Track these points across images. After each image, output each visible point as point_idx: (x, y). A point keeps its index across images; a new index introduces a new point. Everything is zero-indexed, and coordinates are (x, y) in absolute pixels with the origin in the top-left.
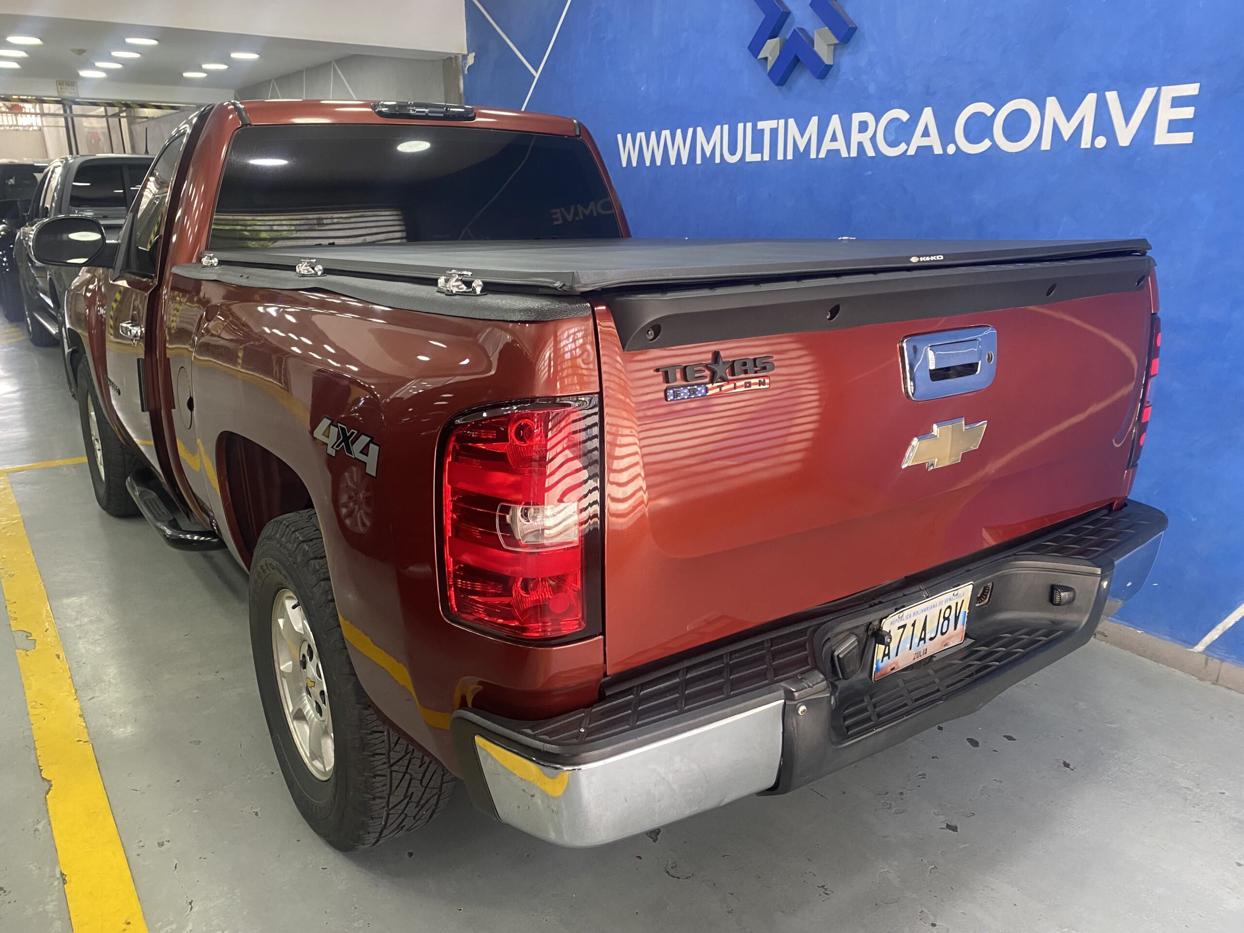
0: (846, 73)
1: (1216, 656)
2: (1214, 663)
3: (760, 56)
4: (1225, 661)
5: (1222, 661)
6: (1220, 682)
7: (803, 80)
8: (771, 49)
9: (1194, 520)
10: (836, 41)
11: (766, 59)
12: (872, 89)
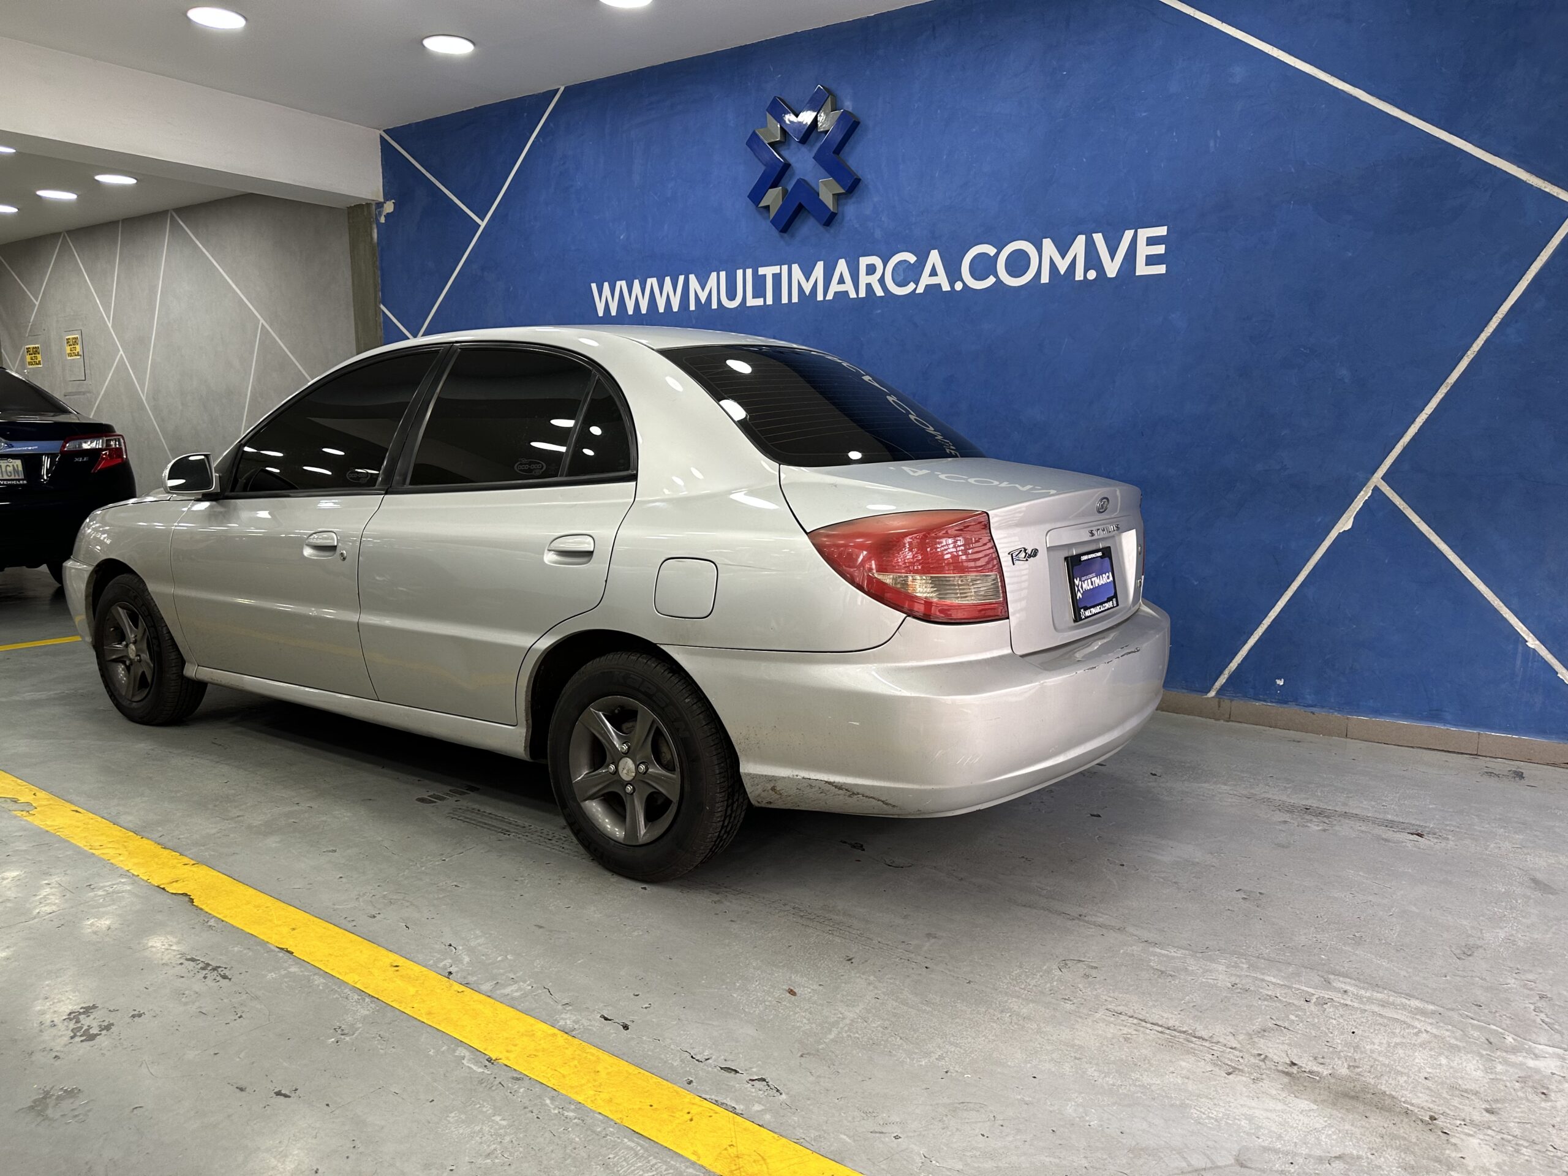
0: (850, 220)
1: (1225, 697)
2: (1226, 703)
3: (760, 205)
4: (1233, 700)
5: (1232, 701)
6: (1232, 719)
7: (808, 227)
8: (773, 198)
9: (1196, 583)
10: (842, 191)
11: (767, 208)
12: (878, 234)
